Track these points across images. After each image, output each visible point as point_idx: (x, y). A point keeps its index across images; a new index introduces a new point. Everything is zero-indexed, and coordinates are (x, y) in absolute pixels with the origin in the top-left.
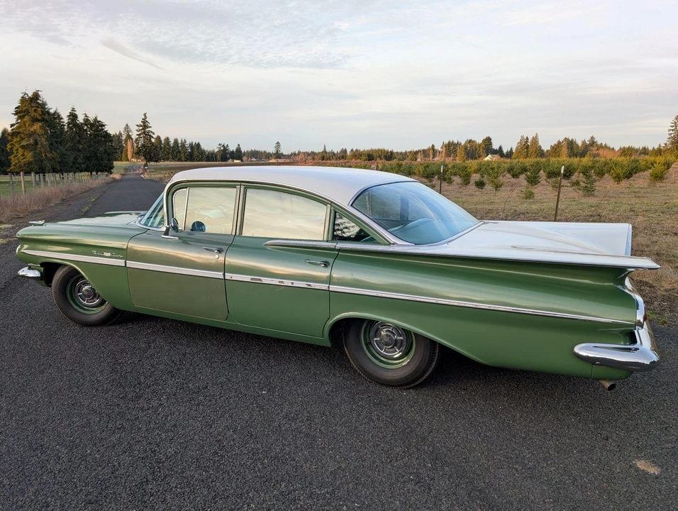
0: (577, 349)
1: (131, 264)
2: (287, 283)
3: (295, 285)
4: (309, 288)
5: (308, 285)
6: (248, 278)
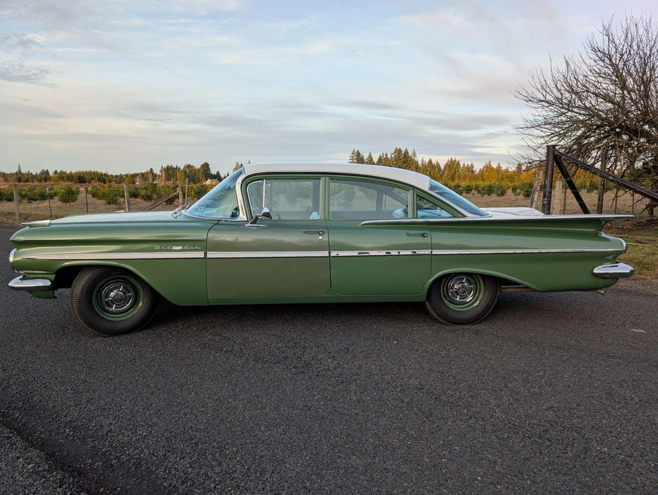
0: (596, 271)
1: (211, 255)
2: (394, 253)
3: (401, 253)
4: (414, 255)
5: (414, 252)
6: (355, 253)
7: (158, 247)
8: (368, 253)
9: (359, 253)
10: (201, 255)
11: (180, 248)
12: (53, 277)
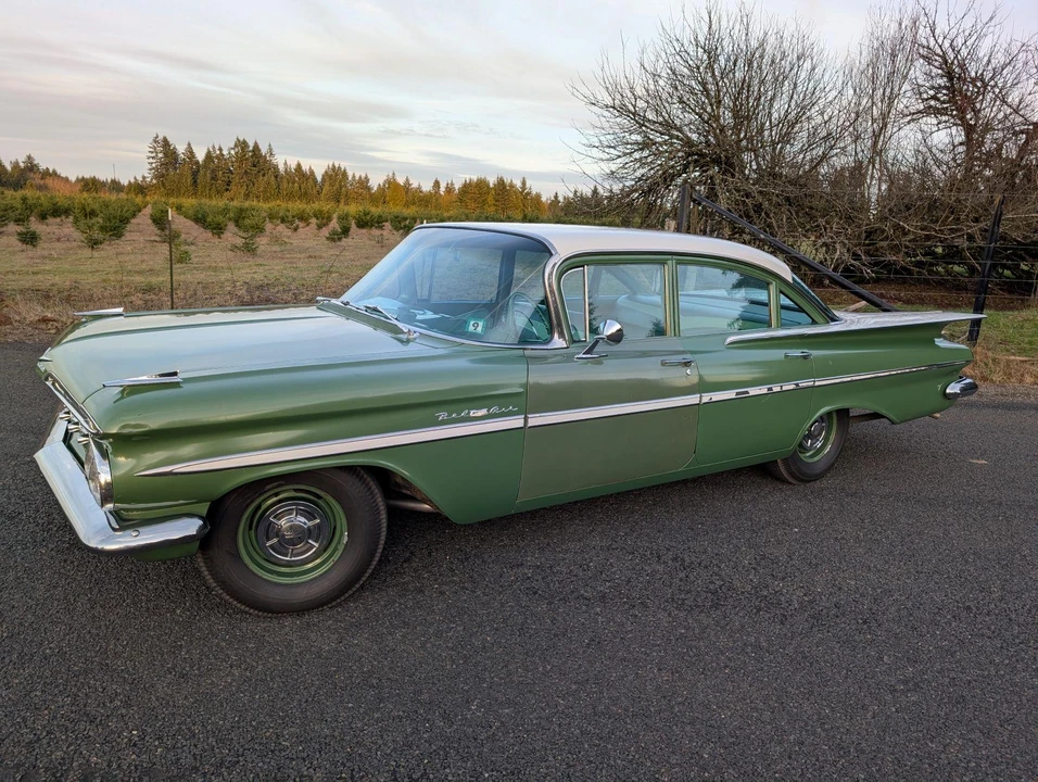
0: (948, 391)
1: (536, 420)
3: (784, 388)
4: (798, 389)
5: (797, 385)
6: (731, 394)
7: (443, 415)
8: (747, 392)
9: (737, 394)
10: (516, 422)
11: (483, 412)
12: (204, 509)
